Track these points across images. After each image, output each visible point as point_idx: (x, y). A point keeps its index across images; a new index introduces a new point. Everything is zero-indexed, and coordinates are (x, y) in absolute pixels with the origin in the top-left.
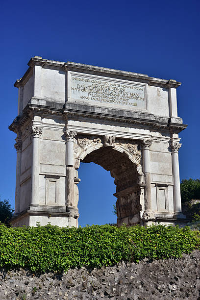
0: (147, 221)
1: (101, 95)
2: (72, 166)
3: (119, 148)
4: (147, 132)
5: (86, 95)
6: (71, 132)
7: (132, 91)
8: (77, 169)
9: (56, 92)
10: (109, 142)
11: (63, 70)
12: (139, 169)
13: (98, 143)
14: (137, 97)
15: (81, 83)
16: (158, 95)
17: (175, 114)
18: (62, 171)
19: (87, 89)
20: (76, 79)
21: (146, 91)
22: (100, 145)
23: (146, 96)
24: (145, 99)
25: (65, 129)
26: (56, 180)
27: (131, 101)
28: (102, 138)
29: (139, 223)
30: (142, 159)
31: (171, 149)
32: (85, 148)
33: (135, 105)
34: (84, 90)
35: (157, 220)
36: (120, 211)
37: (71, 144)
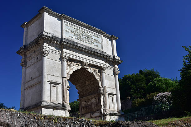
0: (106, 115)
1: (80, 37)
2: (66, 78)
3: (90, 70)
4: (103, 62)
5: (72, 35)
6: (65, 56)
7: (95, 38)
8: (68, 80)
9: (56, 31)
10: (85, 65)
11: (60, 19)
12: (100, 83)
13: (78, 65)
14: (98, 42)
15: (69, 28)
16: (107, 43)
17: (116, 54)
18: (60, 80)
19: (72, 32)
20: (67, 25)
21: (102, 39)
22: (80, 67)
23: (102, 42)
24: (102, 43)
25: (61, 54)
26: (56, 86)
27: (95, 43)
28: (81, 63)
29: (100, 116)
30: (100, 78)
31: (114, 73)
32: (72, 67)
33: (97, 46)
34: (71, 33)
35: (111, 115)
36: (82, 110)
37: (65, 64)
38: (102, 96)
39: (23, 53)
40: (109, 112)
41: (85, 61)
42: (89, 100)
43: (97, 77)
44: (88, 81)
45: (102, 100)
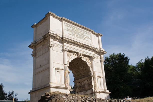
0: (96, 93)
1: (76, 34)
2: (67, 65)
3: (84, 59)
4: (93, 53)
5: (70, 33)
6: (66, 49)
7: (86, 35)
8: (68, 67)
9: (58, 30)
10: (80, 55)
11: (61, 20)
12: (91, 69)
13: (75, 55)
14: (88, 38)
15: (68, 27)
16: (95, 39)
17: (101, 47)
18: (62, 67)
19: (70, 30)
20: (66, 25)
21: (91, 36)
22: (76, 57)
24: (91, 39)
25: (63, 47)
26: (60, 71)
27: (86, 39)
28: (77, 53)
29: (92, 94)
30: (91, 65)
31: (101, 61)
32: (71, 57)
35: (100, 92)
36: (77, 89)
37: (66, 54)
38: (93, 79)
39: (34, 47)
40: (98, 91)
41: (80, 52)
42: (83, 81)
43: (89, 64)
44: (81, 67)
45: (93, 82)
